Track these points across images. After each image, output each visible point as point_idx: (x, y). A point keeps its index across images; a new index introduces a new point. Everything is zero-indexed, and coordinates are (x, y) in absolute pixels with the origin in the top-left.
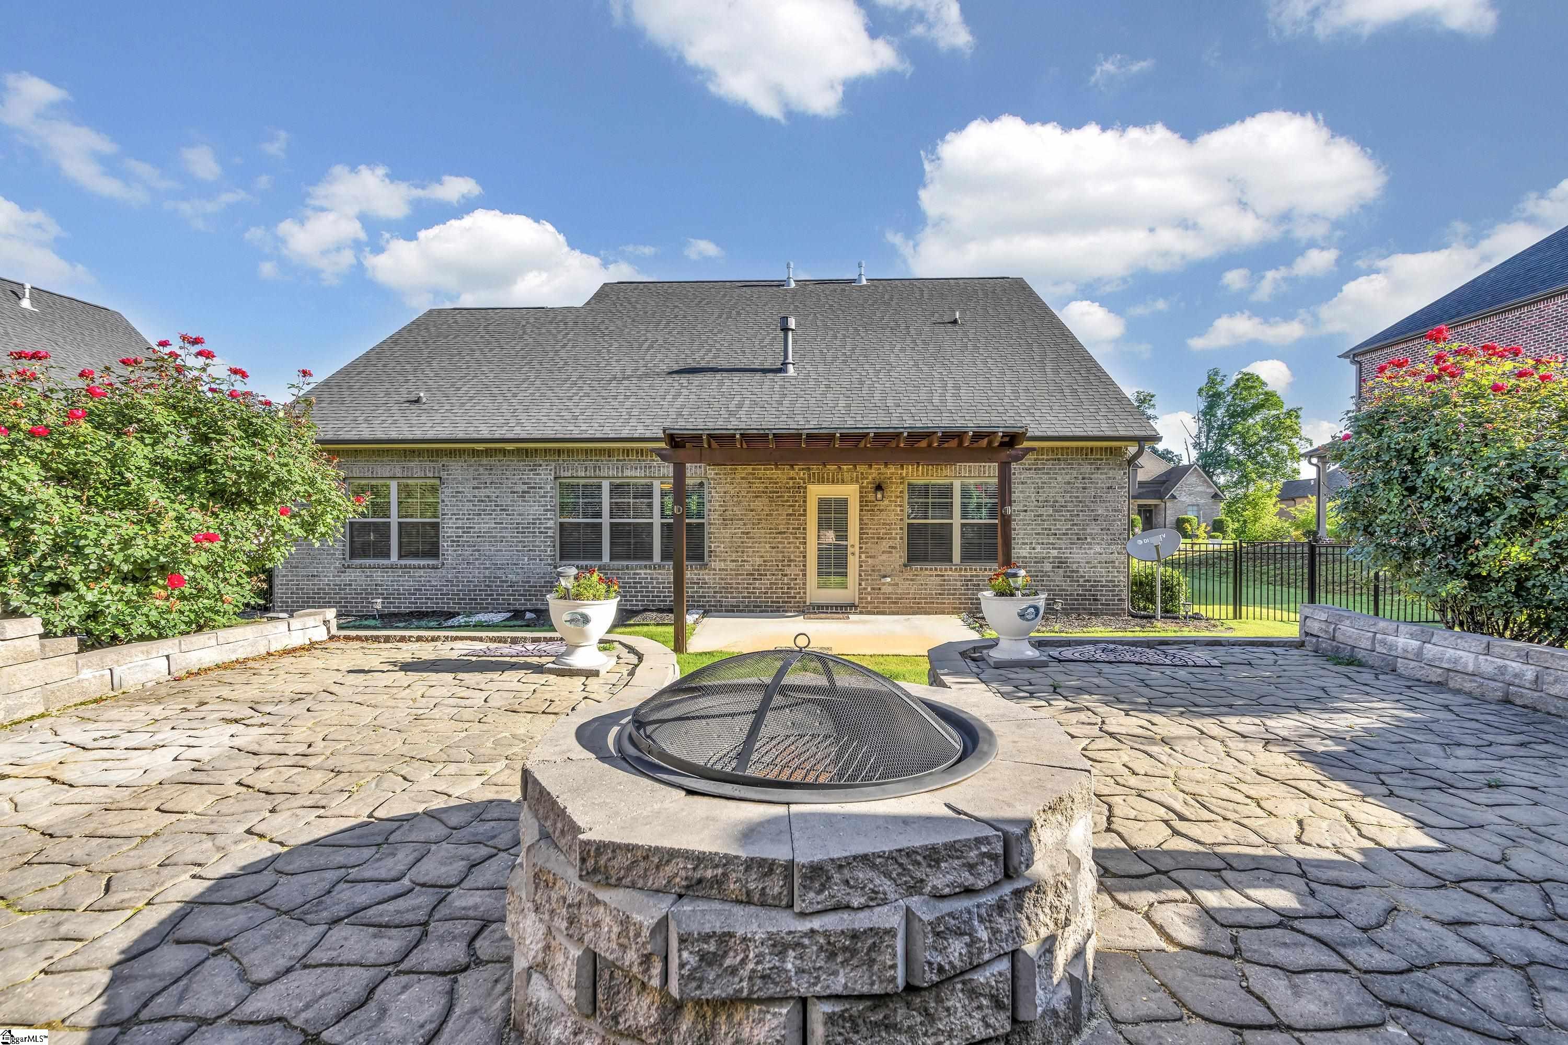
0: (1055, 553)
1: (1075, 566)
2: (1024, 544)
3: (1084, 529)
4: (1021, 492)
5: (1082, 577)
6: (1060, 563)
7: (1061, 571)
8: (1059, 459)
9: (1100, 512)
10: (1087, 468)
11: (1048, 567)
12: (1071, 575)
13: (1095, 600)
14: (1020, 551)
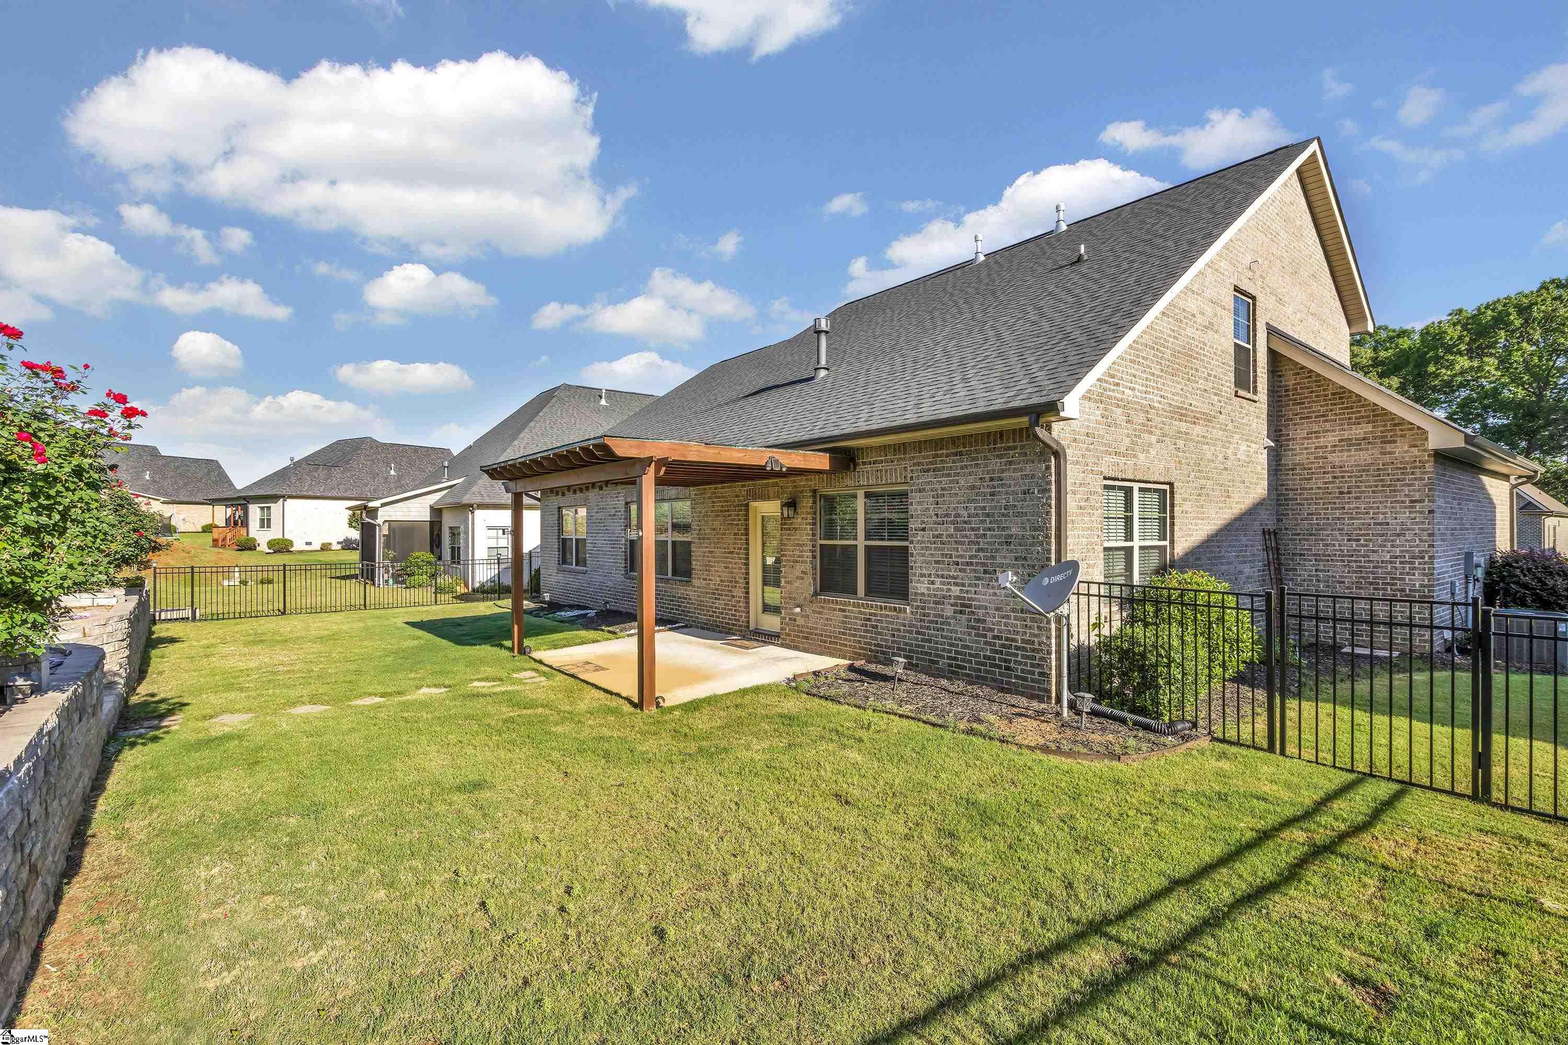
0: (956, 590)
1: (982, 611)
2: (923, 575)
3: (993, 558)
4: (919, 503)
5: (992, 630)
6: (963, 607)
7: (964, 617)
8: (961, 454)
9: (1014, 531)
10: (995, 464)
11: (949, 611)
12: (977, 625)
13: (1007, 668)
14: (919, 586)
